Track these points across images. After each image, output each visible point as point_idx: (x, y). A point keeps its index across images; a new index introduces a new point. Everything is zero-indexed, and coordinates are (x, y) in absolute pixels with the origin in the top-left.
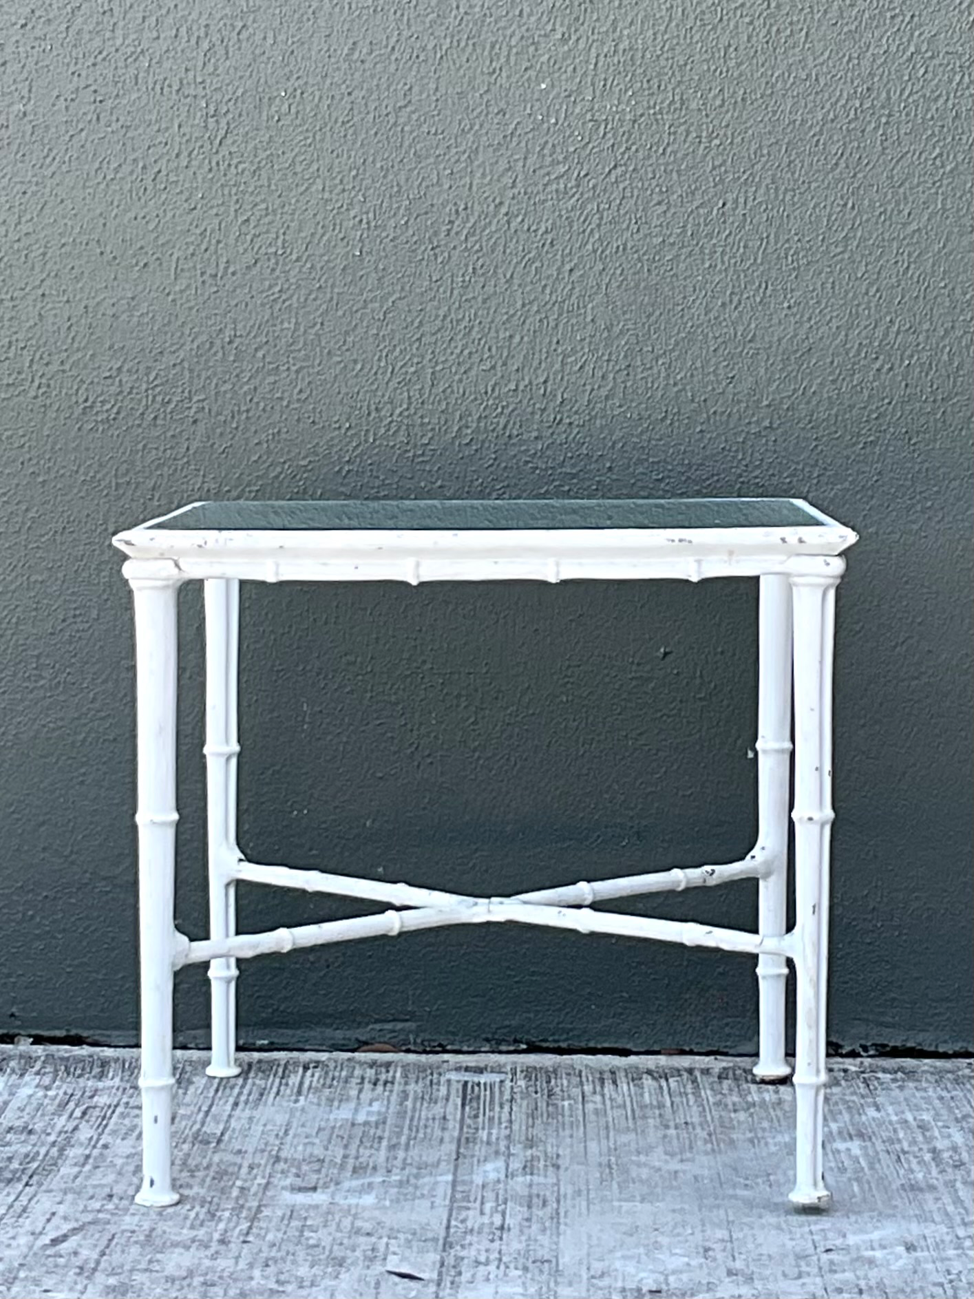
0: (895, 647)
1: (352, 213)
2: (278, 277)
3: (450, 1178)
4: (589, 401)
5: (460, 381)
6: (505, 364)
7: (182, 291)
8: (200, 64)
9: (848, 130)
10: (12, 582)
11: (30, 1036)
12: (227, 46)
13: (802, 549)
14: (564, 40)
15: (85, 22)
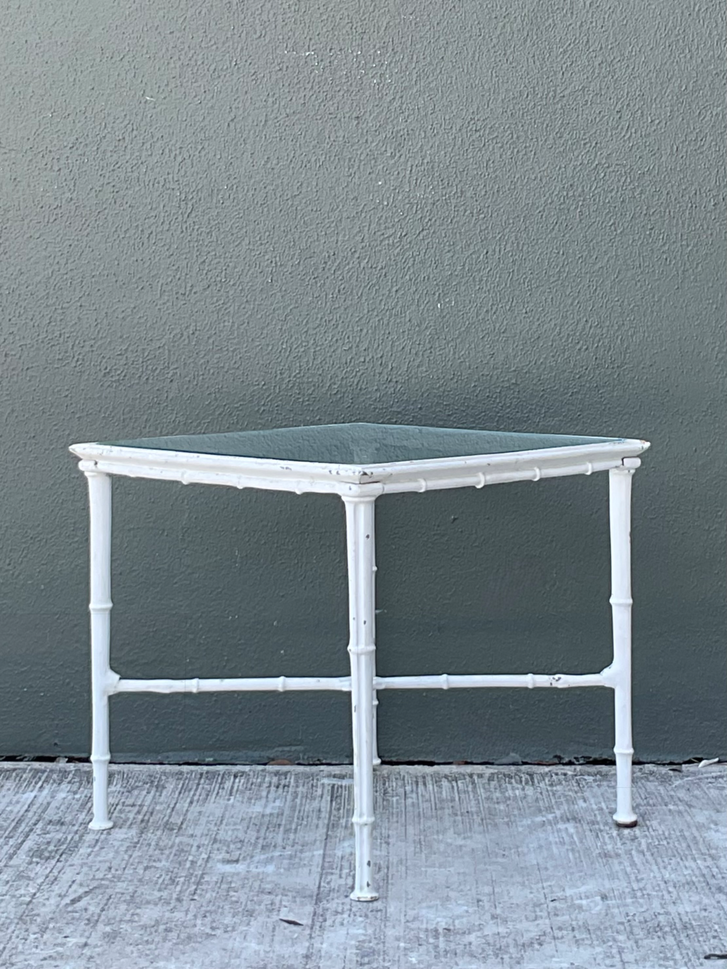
0: (591, 515)
1: (267, 257)
2: (222, 296)
3: (321, 852)
4: (408, 368)
5: (331, 356)
6: (357, 346)
7: (164, 304)
8: (176, 171)
9: (560, 209)
10: (59, 478)
11: (66, 757)
12: (192, 160)
14: (392, 156)
15: (108, 146)
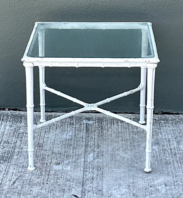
11: (8, 109)
13: (149, 62)
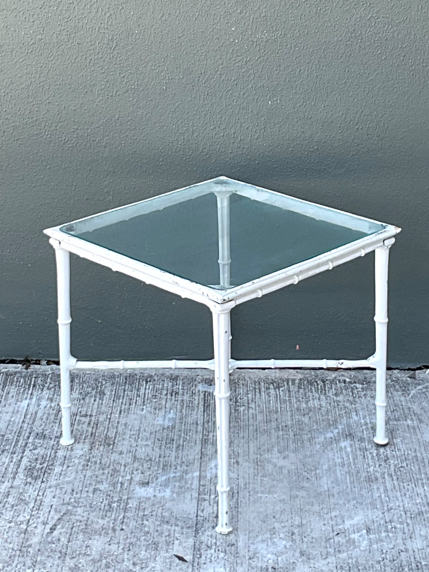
1: (163, 74)
2: (135, 97)
4: (250, 140)
5: (203, 133)
6: (219, 127)
7: (100, 101)
8: (106, 22)
12: (116, 15)
14: (241, 13)
15: (63, 7)
